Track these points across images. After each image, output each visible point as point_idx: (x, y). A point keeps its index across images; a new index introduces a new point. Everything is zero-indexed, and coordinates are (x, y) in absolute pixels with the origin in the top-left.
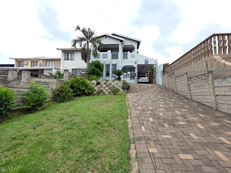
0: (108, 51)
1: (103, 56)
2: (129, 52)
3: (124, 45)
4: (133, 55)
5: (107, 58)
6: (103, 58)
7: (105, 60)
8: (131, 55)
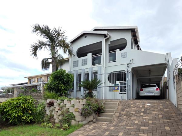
0: (88, 54)
1: (82, 62)
2: (118, 50)
3: (111, 42)
4: (125, 54)
5: (86, 64)
6: (82, 65)
7: (84, 67)
8: (122, 54)
